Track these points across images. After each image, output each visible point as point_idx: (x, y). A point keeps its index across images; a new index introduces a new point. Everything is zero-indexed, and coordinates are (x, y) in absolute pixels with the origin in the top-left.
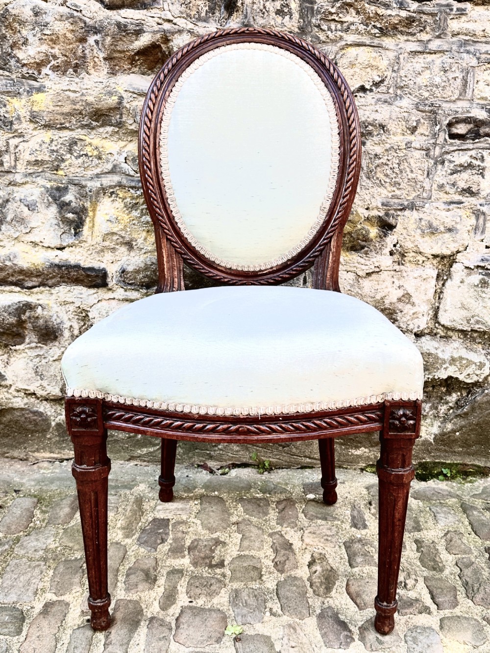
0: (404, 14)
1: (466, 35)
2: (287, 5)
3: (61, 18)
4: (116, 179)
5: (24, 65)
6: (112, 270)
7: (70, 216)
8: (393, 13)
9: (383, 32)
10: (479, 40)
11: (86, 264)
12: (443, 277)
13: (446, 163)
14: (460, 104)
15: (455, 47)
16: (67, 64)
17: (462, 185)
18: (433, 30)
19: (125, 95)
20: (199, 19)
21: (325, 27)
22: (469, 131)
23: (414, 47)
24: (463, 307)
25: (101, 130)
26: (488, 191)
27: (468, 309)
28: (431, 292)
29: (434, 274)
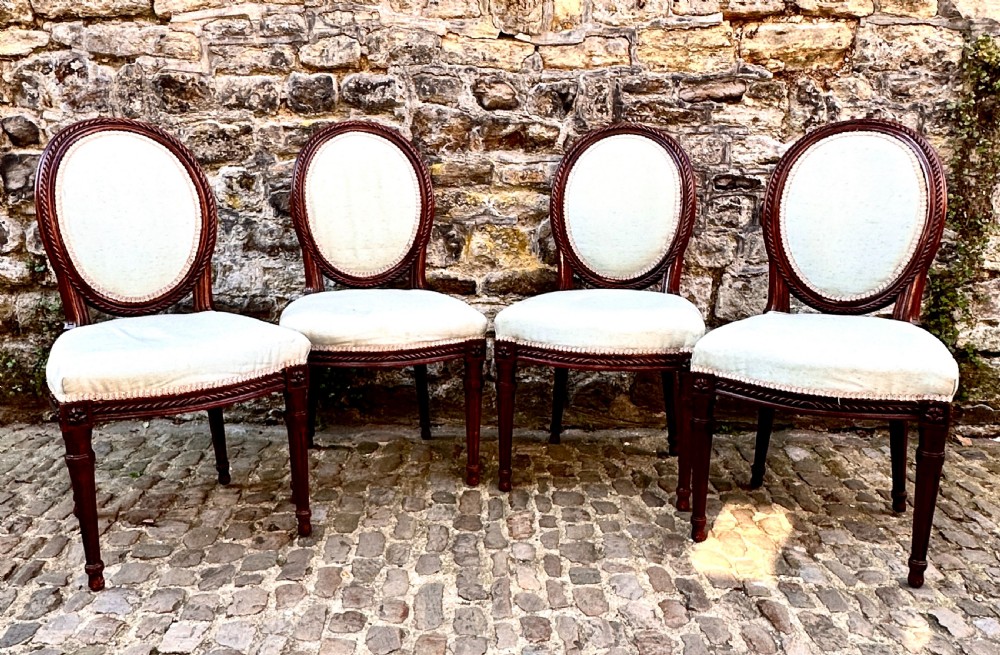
0: (681, 110)
1: (724, 123)
2: (605, 107)
3: (456, 116)
4: (486, 218)
5: (428, 146)
6: (480, 282)
7: (453, 244)
8: (675, 110)
9: (669, 122)
10: (732, 126)
11: (460, 278)
12: (717, 283)
13: (715, 206)
14: (722, 166)
15: (716, 130)
16: (457, 145)
17: (726, 219)
18: (702, 120)
19: (495, 164)
20: (547, 115)
21: (630, 119)
22: (729, 184)
23: (688, 130)
24: (732, 304)
25: (477, 187)
26: (744, 223)
27: (735, 306)
28: (709, 294)
29: (710, 280)
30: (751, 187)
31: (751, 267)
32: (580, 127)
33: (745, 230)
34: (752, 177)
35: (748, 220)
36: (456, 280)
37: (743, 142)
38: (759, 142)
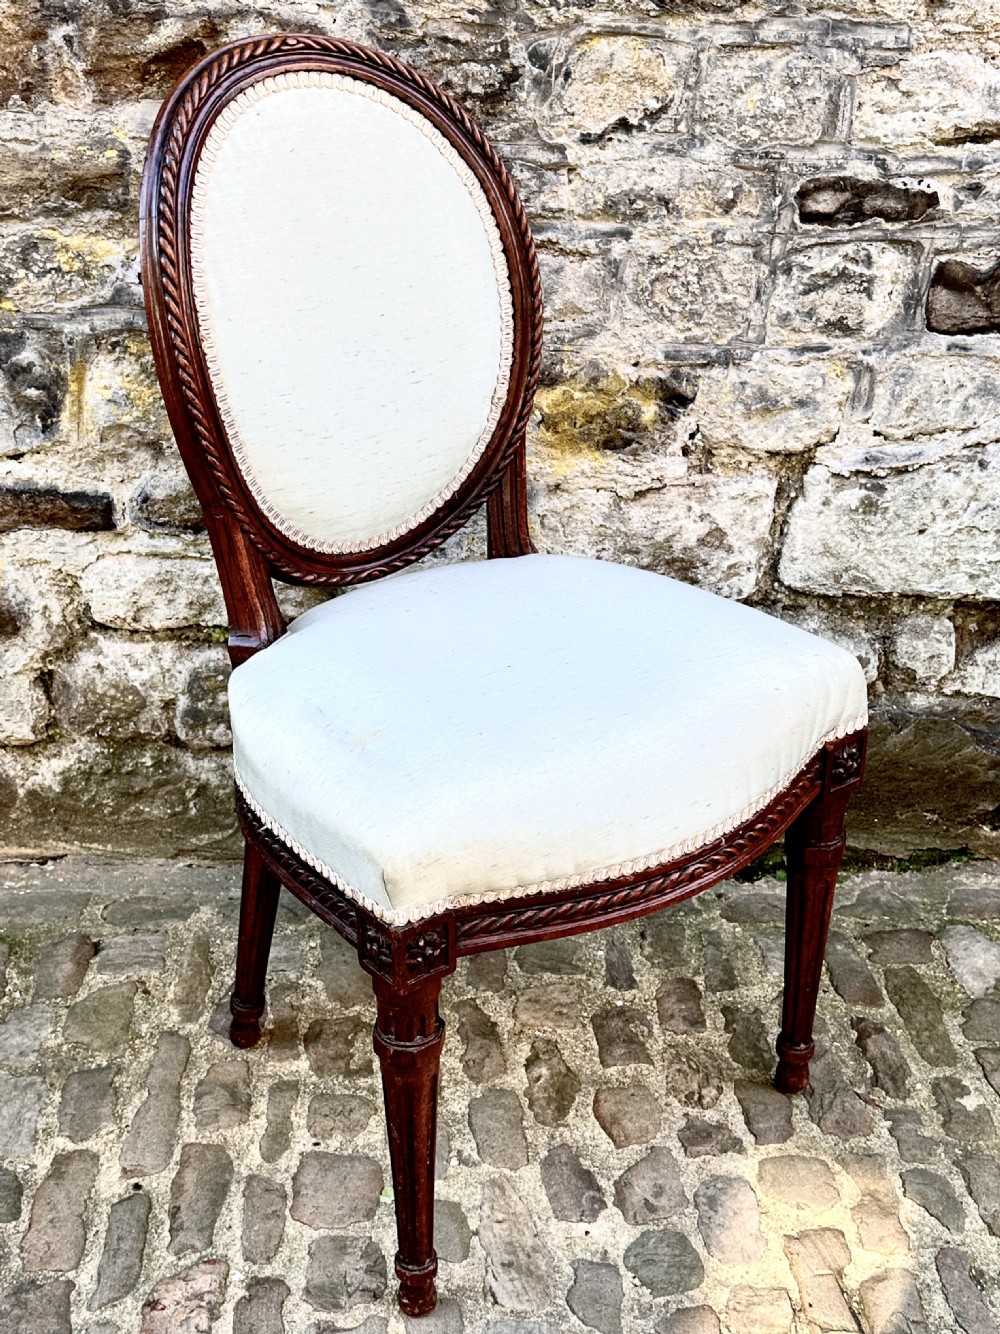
1: (837, 9)
4: (122, 316)
6: (124, 496)
7: (33, 393)
9: (664, 8)
10: (863, 20)
11: (67, 485)
12: (787, 494)
13: (795, 272)
14: (825, 151)
15: (813, 35)
16: (8, 84)
17: (827, 313)
19: (132, 147)
22: (842, 207)
23: (727, 34)
24: (827, 551)
25: (86, 217)
26: (880, 325)
27: (837, 556)
28: (764, 525)
29: (771, 488)
30: (910, 216)
31: (890, 448)
32: (390, 26)
33: (884, 345)
34: (914, 185)
35: (892, 312)
36: (52, 493)
37: (894, 73)
38: (942, 73)
